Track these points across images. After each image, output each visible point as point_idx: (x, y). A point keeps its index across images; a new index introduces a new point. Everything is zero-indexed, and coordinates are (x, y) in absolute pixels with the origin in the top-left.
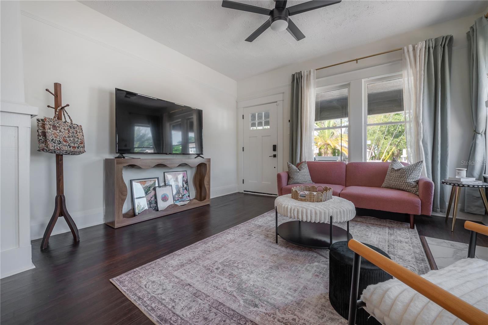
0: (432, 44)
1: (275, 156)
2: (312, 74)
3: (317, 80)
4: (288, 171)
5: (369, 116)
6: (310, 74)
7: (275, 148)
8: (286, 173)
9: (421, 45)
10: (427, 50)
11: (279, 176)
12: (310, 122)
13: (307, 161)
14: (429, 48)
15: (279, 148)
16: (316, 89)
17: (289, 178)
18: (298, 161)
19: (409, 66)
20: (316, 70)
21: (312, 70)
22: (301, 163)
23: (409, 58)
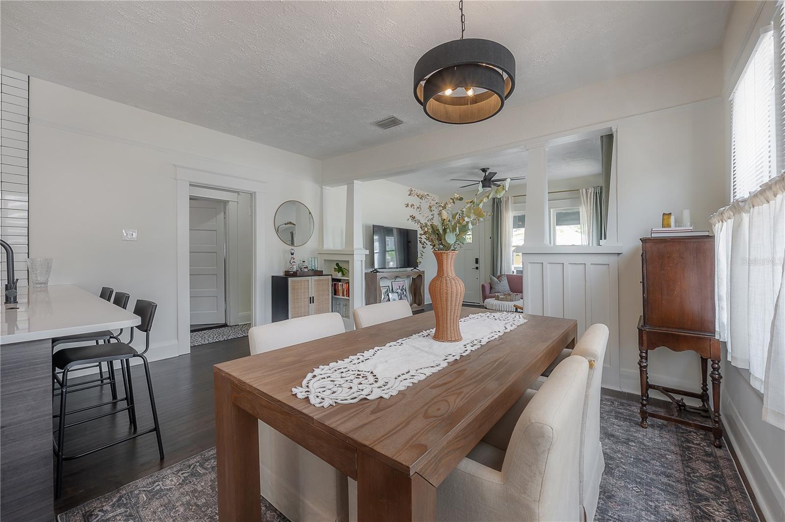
0: (598, 190)
1: (477, 268)
2: (510, 200)
3: (514, 205)
4: (490, 282)
5: (558, 228)
6: (508, 199)
7: (477, 261)
8: (489, 284)
9: (591, 190)
10: (595, 194)
11: (483, 286)
12: (508, 241)
13: (506, 274)
14: (596, 193)
15: (481, 261)
16: (514, 212)
17: (491, 288)
18: (499, 274)
19: (583, 204)
20: (514, 197)
21: (510, 197)
22: (501, 275)
23: (583, 198)
